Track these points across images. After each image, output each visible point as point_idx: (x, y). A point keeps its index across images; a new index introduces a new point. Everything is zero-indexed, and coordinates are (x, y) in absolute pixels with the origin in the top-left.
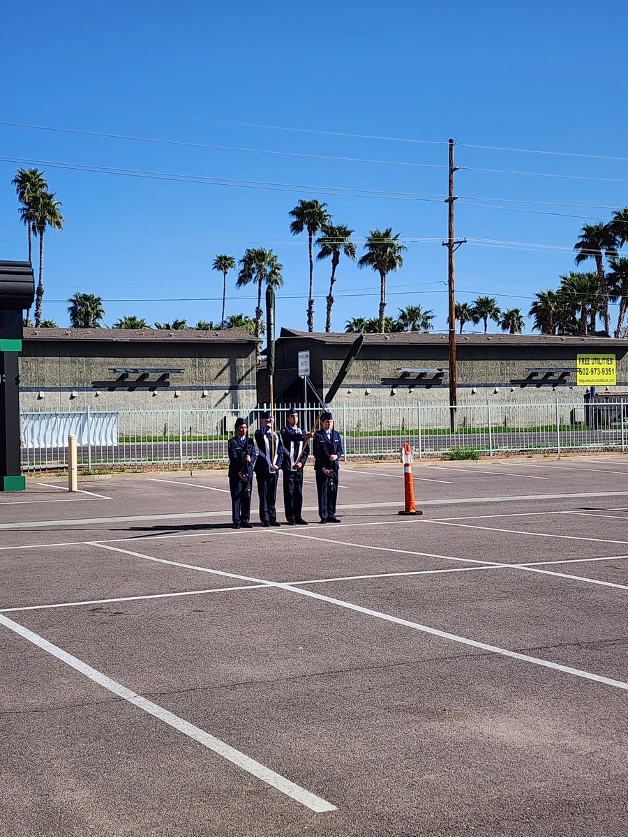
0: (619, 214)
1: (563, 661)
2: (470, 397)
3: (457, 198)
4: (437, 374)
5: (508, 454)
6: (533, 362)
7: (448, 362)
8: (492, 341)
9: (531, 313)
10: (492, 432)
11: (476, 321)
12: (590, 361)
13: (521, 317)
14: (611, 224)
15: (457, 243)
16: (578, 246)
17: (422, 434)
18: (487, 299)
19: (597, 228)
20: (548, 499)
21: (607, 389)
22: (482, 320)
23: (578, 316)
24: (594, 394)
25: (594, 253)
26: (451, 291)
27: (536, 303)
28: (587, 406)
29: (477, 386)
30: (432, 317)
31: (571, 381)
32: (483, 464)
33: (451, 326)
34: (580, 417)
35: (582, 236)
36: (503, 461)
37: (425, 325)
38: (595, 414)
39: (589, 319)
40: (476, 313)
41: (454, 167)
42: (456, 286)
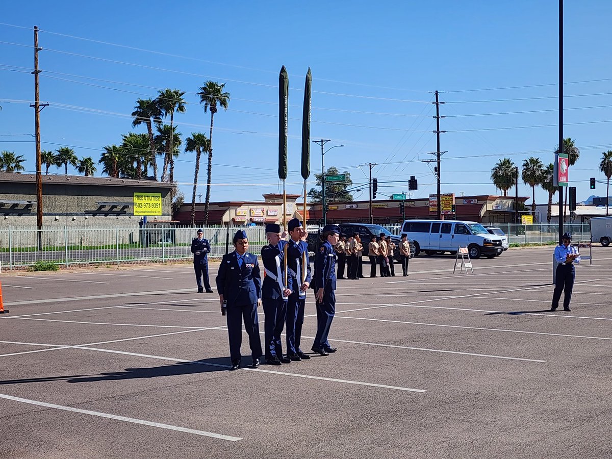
0: (163, 93)
1: (101, 409)
2: (54, 223)
3: (41, 71)
4: (27, 205)
5: (80, 266)
6: (102, 197)
7: (36, 196)
8: (70, 181)
9: (100, 161)
10: (68, 250)
11: (59, 165)
12: (143, 198)
13: (93, 163)
14: (157, 100)
15: (42, 105)
16: (134, 114)
17: (12, 251)
18: (67, 149)
19: (148, 102)
20: (107, 298)
21: (155, 218)
22: (63, 165)
23: (135, 165)
24: (146, 222)
25: (146, 120)
26: (38, 142)
27: (104, 154)
28: (141, 231)
29: (60, 215)
30: (24, 161)
31: (130, 212)
32: (61, 273)
33: (38, 168)
34: (137, 238)
35: (137, 107)
36: (76, 271)
37: (18, 167)
38: (147, 237)
39: (143, 168)
40: (59, 159)
41: (38, 47)
42: (41, 139)
